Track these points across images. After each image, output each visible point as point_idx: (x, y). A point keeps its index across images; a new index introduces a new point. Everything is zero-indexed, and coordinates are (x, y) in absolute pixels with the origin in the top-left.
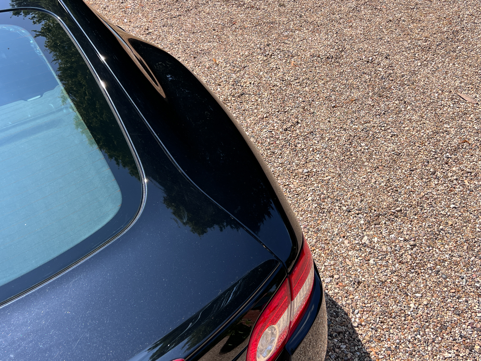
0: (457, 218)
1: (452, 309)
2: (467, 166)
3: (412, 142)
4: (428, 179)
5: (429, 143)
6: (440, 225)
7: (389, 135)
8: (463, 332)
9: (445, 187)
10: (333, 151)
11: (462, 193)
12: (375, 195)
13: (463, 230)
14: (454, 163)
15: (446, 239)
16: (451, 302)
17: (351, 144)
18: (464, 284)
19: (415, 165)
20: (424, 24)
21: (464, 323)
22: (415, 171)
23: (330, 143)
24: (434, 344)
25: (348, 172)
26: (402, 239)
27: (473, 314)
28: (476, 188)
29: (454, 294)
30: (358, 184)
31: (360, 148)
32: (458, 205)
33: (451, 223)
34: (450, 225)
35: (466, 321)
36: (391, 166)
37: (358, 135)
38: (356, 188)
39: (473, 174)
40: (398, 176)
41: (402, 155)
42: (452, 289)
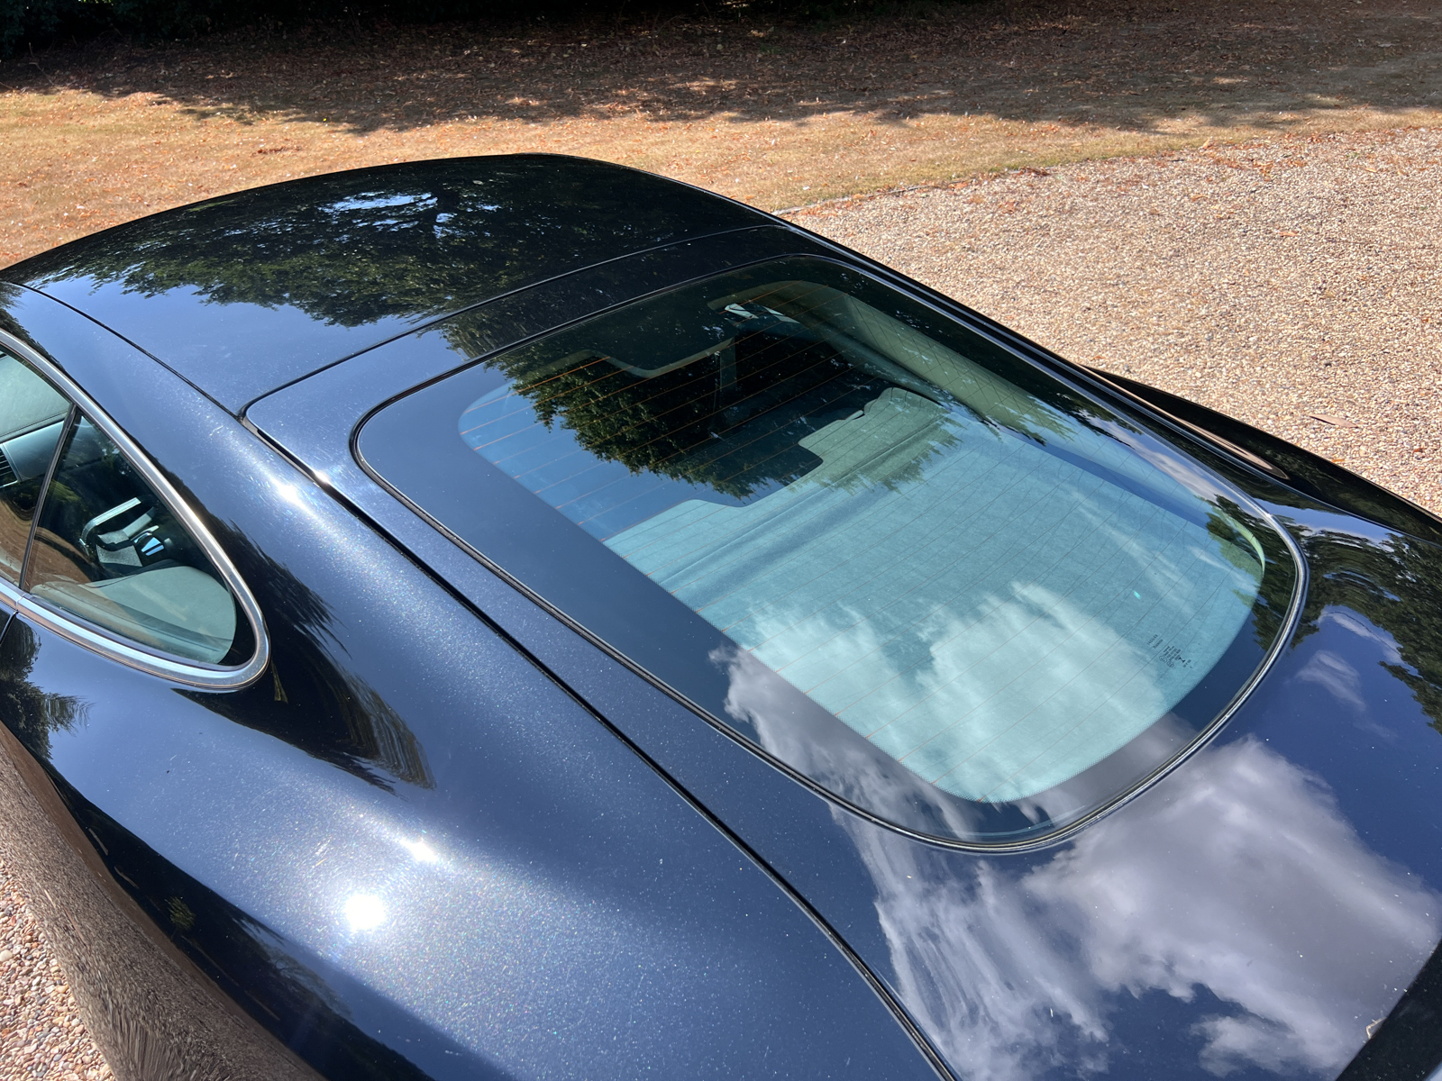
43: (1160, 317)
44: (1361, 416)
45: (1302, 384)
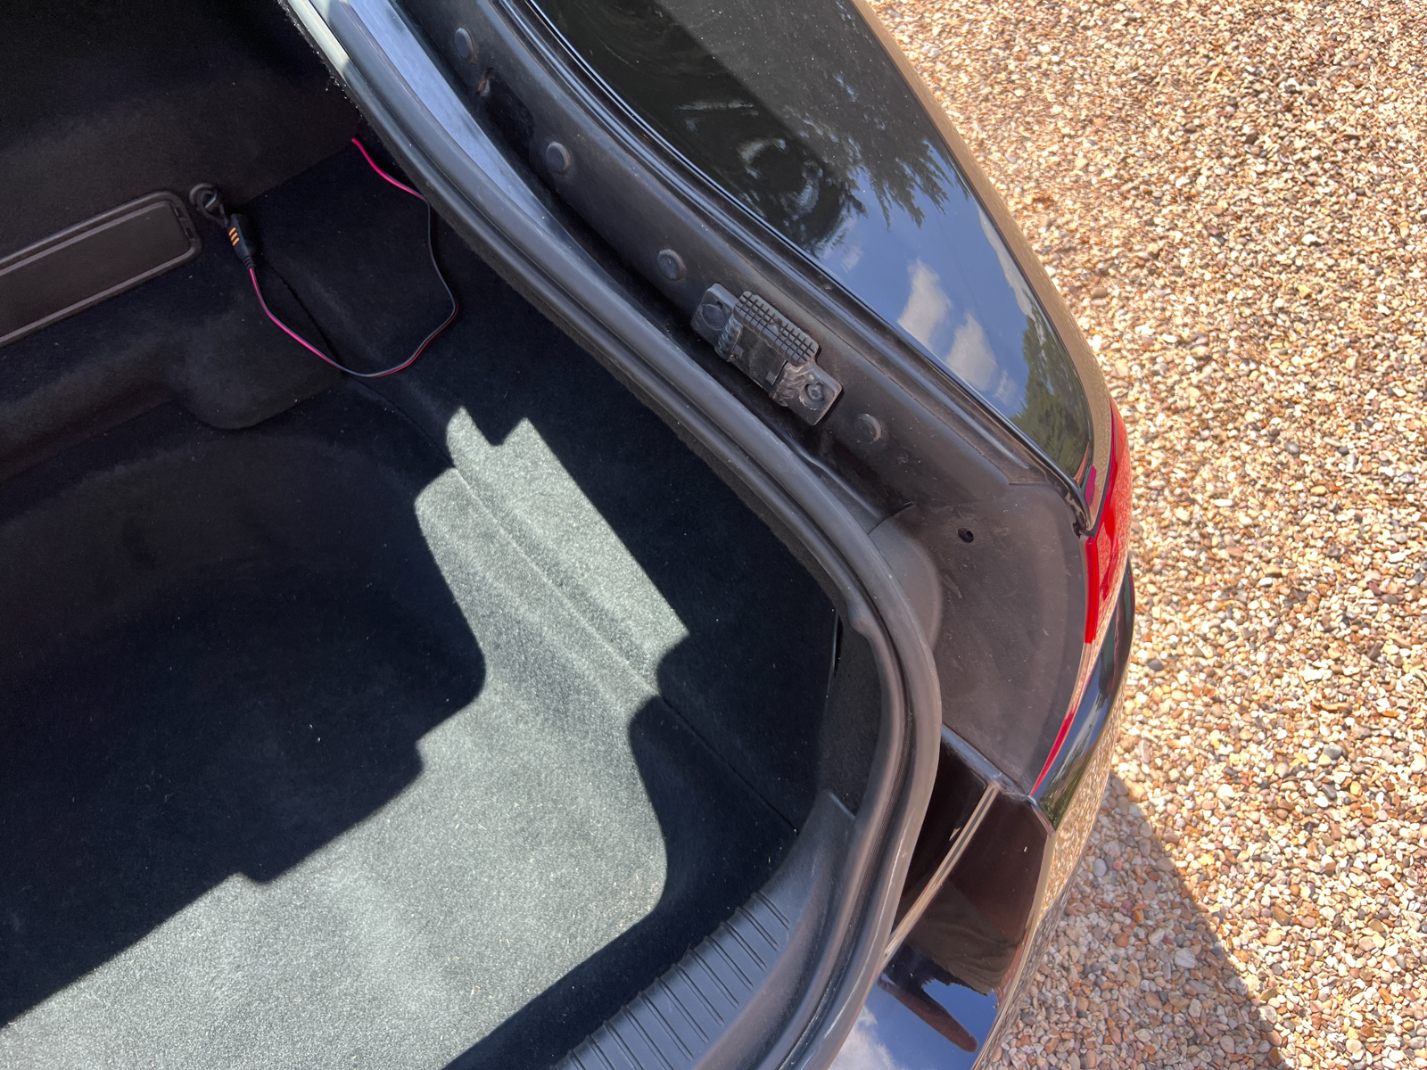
0: (1323, 275)
1: (1320, 543)
2: (1346, 116)
3: (1189, 43)
4: (1235, 157)
5: (1236, 48)
6: (1274, 296)
7: (1118, 21)
8: (1350, 609)
9: (1286, 182)
10: (958, 67)
11: (1334, 199)
12: (1088, 207)
13: (1340, 309)
14: (1310, 107)
15: (1293, 337)
16: (1315, 522)
17: (1008, 45)
18: (1350, 468)
19: (1198, 114)
21: (1354, 581)
22: (1197, 135)
23: (947, 42)
24: (1271, 643)
25: (1006, 134)
26: (1173, 339)
27: (1378, 555)
28: (1374, 183)
29: (1324, 500)
30: (1037, 174)
31: (1036, 60)
32: (1326, 236)
33: (1308, 291)
34: (1303, 294)
35: (1359, 576)
36: (1129, 119)
37: (1028, 18)
38: (1032, 184)
39: (1363, 143)
40: (1149, 148)
41: (1158, 83)
42: (1316, 484)
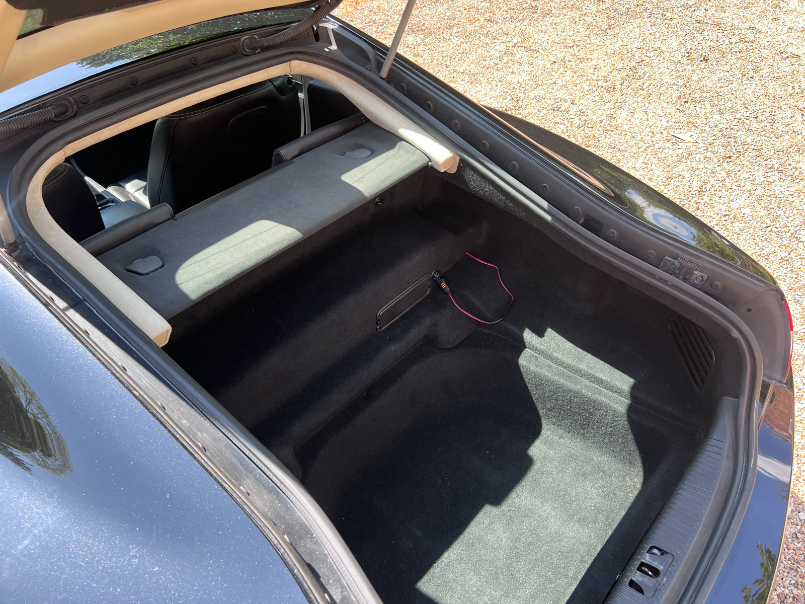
20: (594, 62)
43: (595, 69)
44: (700, 135)
45: (670, 114)
